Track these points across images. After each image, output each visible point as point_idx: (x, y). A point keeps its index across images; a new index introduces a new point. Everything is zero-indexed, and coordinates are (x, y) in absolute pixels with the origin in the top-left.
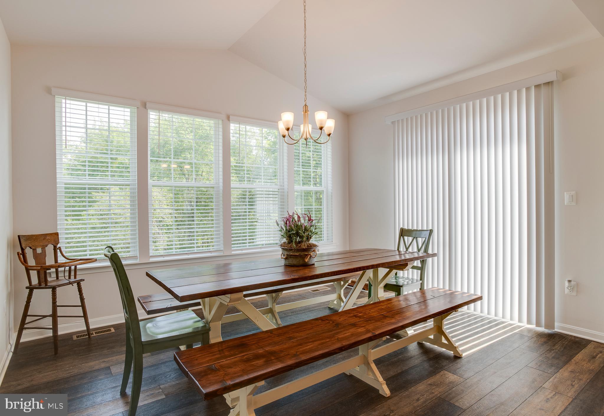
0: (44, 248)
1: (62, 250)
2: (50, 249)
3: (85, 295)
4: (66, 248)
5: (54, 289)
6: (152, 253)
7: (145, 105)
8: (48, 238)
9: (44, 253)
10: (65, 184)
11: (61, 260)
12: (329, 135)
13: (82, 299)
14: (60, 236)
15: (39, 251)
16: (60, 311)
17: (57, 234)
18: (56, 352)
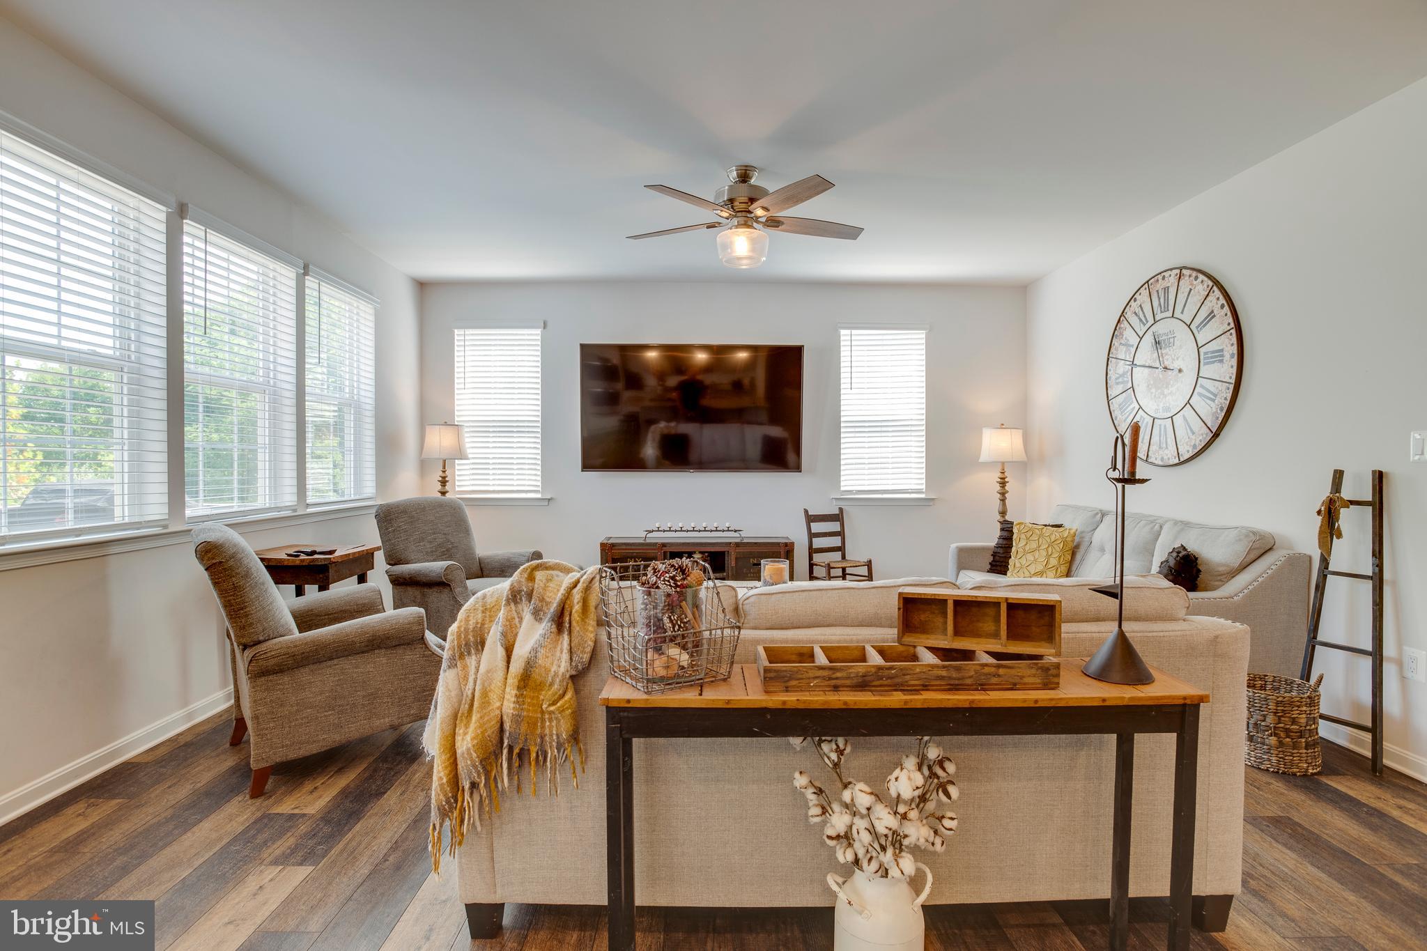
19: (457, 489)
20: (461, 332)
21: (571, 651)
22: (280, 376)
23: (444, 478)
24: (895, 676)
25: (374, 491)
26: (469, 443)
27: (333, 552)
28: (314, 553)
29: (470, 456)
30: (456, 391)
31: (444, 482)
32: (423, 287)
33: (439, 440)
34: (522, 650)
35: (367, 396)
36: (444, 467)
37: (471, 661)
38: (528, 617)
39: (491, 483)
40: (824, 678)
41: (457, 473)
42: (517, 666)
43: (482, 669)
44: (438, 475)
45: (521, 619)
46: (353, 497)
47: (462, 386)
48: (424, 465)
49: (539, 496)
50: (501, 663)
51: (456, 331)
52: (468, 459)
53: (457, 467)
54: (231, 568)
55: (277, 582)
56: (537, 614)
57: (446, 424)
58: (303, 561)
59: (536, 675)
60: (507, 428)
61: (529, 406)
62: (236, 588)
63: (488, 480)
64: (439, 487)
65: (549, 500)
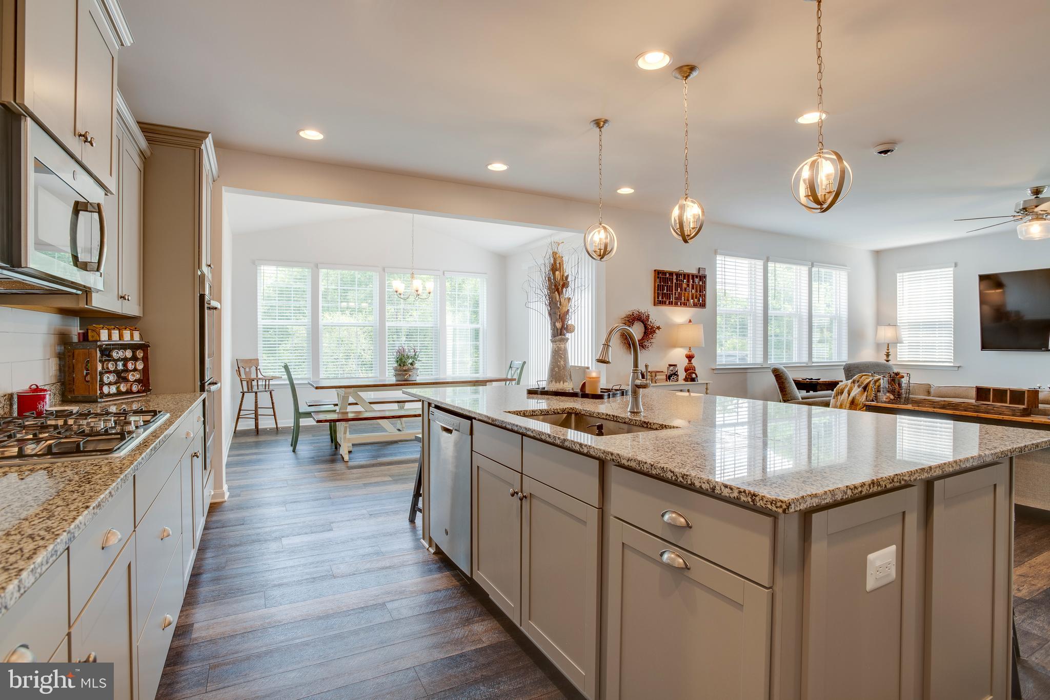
0: (250, 368)
1: (261, 371)
2: (253, 369)
3: (274, 401)
4: (264, 369)
5: (256, 393)
6: (322, 376)
7: (317, 266)
8: (253, 361)
9: (250, 371)
10: (263, 325)
11: (260, 376)
12: (429, 293)
13: (273, 403)
14: (259, 361)
15: (247, 370)
16: (260, 411)
17: (258, 360)
18: (258, 434)
19: (898, 359)
20: (901, 274)
21: (867, 397)
22: (802, 311)
23: (888, 353)
24: (955, 406)
25: (847, 358)
26: (905, 335)
27: (819, 379)
28: (812, 379)
29: (904, 342)
30: (898, 307)
31: (888, 355)
32: (878, 255)
33: (886, 334)
34: (852, 394)
35: (844, 314)
36: (888, 348)
37: (839, 397)
38: (856, 386)
39: (921, 357)
40: (931, 404)
41: (898, 350)
42: (851, 398)
43: (841, 399)
44: (884, 352)
45: (854, 387)
46: (836, 361)
47: (902, 304)
48: (878, 346)
49: (952, 365)
50: (846, 398)
51: (898, 275)
52: (903, 343)
53: (898, 347)
54: (781, 376)
55: (799, 389)
56: (859, 386)
57: (889, 325)
58: (807, 381)
59: (856, 402)
60: (931, 326)
61: (945, 312)
62: (783, 382)
63: (919, 355)
64: (885, 358)
65: (959, 367)
